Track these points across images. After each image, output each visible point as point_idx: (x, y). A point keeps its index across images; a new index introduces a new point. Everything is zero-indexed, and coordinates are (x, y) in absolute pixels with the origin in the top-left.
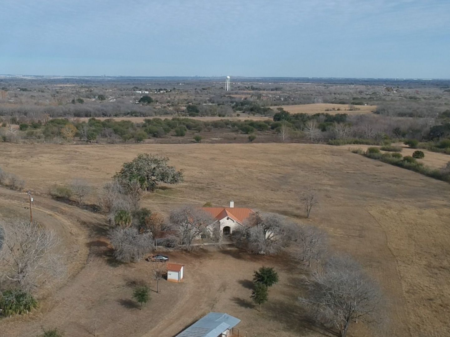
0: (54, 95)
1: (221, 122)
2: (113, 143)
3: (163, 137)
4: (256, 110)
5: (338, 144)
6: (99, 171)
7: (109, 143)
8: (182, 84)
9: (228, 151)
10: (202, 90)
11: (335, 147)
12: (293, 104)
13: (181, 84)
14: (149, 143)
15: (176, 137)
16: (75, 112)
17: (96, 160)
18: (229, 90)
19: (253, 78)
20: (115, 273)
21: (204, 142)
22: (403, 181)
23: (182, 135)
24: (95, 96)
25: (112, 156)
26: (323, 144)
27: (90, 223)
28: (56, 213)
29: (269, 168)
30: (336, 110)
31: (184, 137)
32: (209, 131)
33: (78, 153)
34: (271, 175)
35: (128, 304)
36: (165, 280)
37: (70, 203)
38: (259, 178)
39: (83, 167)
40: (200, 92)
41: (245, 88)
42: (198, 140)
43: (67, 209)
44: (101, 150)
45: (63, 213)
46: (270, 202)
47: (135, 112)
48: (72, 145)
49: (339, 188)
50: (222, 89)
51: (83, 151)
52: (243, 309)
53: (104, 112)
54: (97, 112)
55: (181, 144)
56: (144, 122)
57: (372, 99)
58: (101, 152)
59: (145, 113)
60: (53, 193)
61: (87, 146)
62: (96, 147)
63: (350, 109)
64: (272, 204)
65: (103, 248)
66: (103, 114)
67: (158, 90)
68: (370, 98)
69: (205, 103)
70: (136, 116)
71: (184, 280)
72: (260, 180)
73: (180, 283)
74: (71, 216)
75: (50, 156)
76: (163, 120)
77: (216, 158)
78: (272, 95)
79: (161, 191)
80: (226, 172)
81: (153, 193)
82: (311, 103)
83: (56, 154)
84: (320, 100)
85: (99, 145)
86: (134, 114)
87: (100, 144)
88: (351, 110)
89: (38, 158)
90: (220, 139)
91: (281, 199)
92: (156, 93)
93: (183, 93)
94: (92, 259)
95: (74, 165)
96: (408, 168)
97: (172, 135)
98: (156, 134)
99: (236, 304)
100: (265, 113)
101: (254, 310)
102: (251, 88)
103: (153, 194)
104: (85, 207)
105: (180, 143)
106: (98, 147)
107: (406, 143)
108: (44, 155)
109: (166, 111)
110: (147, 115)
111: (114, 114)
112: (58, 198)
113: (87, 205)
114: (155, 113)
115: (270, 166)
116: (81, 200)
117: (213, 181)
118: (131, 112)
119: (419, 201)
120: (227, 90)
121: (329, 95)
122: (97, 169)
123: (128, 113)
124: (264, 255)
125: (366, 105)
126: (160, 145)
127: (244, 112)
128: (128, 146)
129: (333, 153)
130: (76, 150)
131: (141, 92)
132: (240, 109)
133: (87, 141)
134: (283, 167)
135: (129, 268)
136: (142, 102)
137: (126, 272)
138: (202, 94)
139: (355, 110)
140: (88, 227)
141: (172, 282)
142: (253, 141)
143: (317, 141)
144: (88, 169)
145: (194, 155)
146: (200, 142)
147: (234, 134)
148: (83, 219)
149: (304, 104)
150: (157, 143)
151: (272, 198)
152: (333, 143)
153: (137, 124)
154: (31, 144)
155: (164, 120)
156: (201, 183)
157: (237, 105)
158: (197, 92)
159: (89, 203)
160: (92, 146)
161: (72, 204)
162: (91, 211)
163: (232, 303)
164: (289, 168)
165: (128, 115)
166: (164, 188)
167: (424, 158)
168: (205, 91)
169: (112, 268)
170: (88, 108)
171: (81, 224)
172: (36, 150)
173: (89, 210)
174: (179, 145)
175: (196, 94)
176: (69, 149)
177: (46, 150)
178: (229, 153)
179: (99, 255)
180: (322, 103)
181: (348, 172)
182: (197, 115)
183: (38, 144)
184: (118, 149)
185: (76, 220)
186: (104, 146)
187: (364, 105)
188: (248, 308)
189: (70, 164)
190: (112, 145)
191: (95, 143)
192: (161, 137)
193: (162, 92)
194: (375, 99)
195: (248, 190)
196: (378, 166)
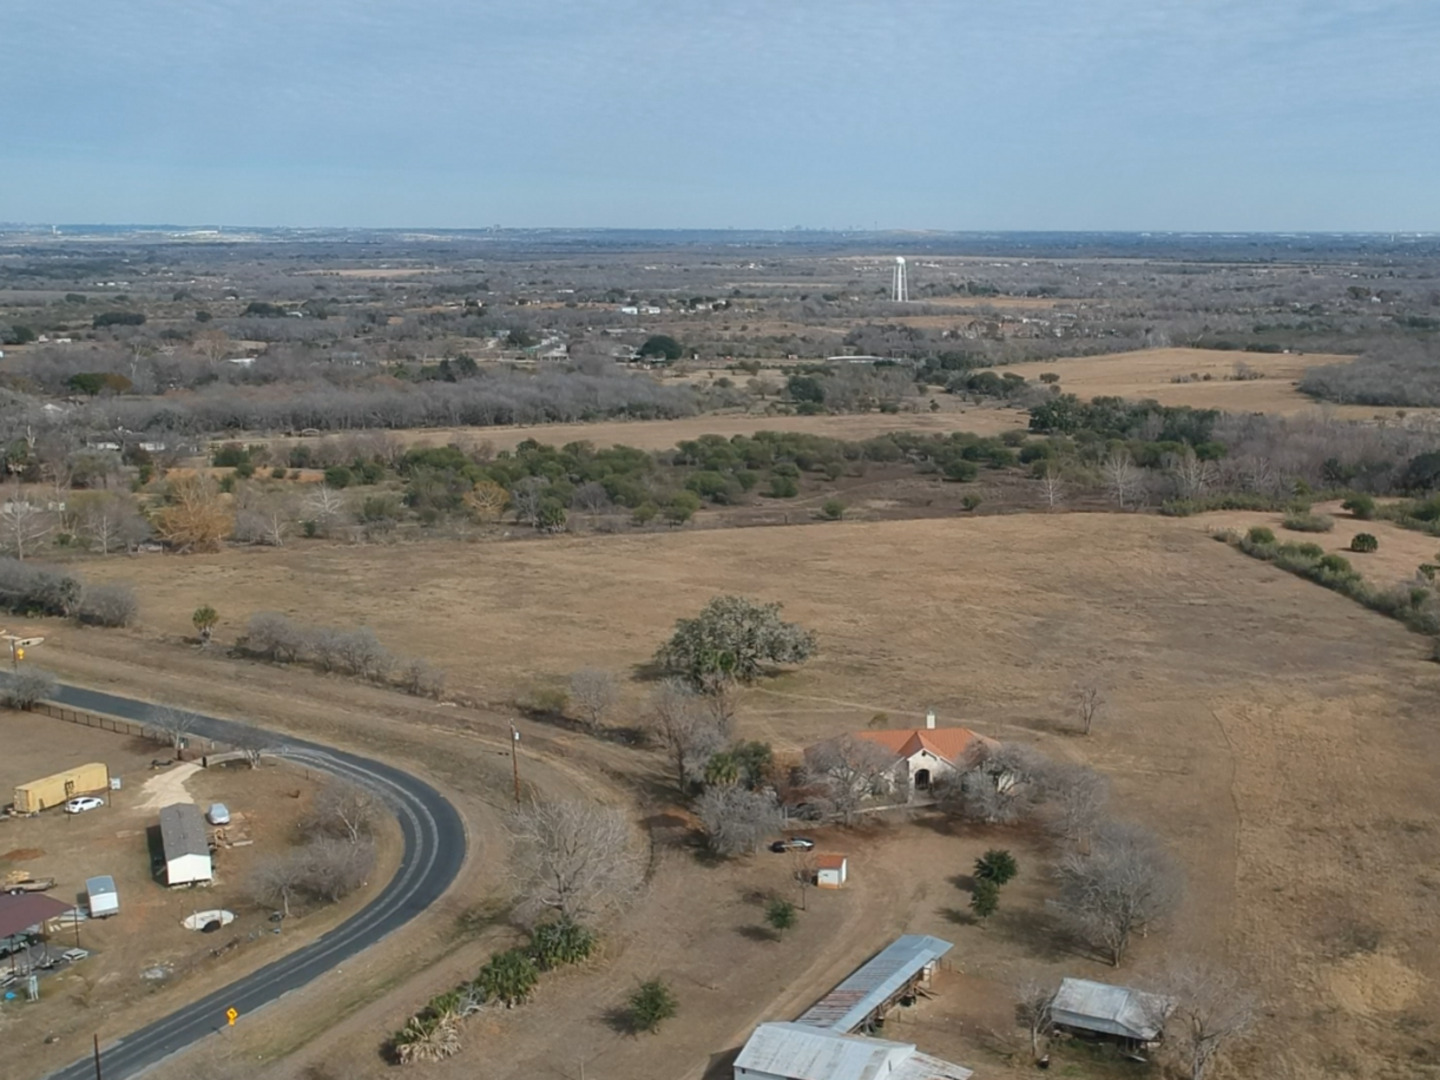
1: (890, 441)
2: (609, 532)
3: (741, 504)
5: (1184, 513)
6: (604, 629)
7: (600, 530)
8: (756, 264)
9: (913, 548)
10: (822, 299)
11: (1176, 523)
13: (752, 266)
14: (706, 526)
15: (772, 500)
17: (584, 592)
18: (903, 299)
20: (717, 880)
21: (850, 518)
23: (789, 494)
25: (619, 578)
26: (1148, 512)
27: (634, 775)
28: (546, 753)
30: (1199, 381)
31: (795, 498)
32: (860, 476)
33: (528, 572)
35: (758, 934)
36: (811, 886)
37: (569, 726)
38: (989, 630)
39: (559, 618)
40: (816, 307)
42: (833, 514)
43: (568, 743)
44: (585, 558)
45: (561, 752)
46: (1012, 697)
47: (640, 407)
48: (501, 541)
50: (882, 295)
51: (540, 563)
52: (957, 926)
54: (531, 411)
55: (792, 528)
56: (678, 449)
58: (586, 564)
59: (671, 409)
60: (522, 702)
61: (544, 543)
62: (569, 547)
64: (1016, 703)
67: (688, 303)
69: (835, 355)
70: (644, 418)
71: (848, 885)
72: (992, 637)
73: (842, 890)
74: (582, 760)
75: (458, 584)
76: (729, 439)
77: (886, 573)
78: (1029, 317)
79: (768, 680)
80: (911, 616)
81: (751, 686)
82: (1136, 349)
83: (473, 576)
85: (575, 540)
86: (638, 413)
87: (578, 536)
88: (1240, 378)
89: (431, 593)
90: (891, 503)
92: (682, 311)
93: (767, 311)
95: (534, 610)
96: (1330, 585)
97: (762, 494)
98: (717, 491)
99: (946, 920)
100: (1007, 393)
101: (976, 928)
103: (753, 690)
104: (606, 735)
105: (789, 525)
106: (572, 545)
107: (1346, 506)
108: (442, 582)
109: (730, 395)
110: (676, 413)
111: (581, 414)
112: (537, 715)
113: (612, 730)
114: (699, 404)
115: (1016, 591)
116: (595, 719)
117: (883, 646)
118: (631, 406)
122: (597, 622)
123: (622, 410)
126: (737, 531)
127: (950, 392)
128: (653, 540)
129: (1168, 541)
130: (520, 558)
131: (634, 310)
132: (937, 380)
133: (540, 525)
134: (1044, 594)
135: (740, 868)
136: (650, 358)
137: (737, 877)
138: (824, 315)
139: (1251, 379)
141: (828, 890)
142: (974, 511)
143: (1132, 505)
144: (572, 623)
145: (830, 564)
146: (841, 519)
147: (924, 485)
148: (614, 765)
150: (728, 525)
151: (1016, 688)
152: (1172, 510)
153: (658, 453)
154: (390, 543)
155: (732, 441)
156: (857, 653)
158: (810, 308)
160: (558, 542)
161: (573, 729)
163: (940, 918)
165: (622, 416)
166: (772, 672)
167: (1379, 550)
168: (832, 303)
169: (707, 870)
171: (612, 778)
172: (412, 564)
174: (786, 528)
175: (807, 315)
176: (499, 558)
177: (443, 564)
178: (916, 553)
179: (675, 845)
180: (1167, 345)
181: (1192, 601)
182: (821, 410)
183: (408, 543)
184: (628, 550)
185: (598, 768)
186: (588, 544)
188: (967, 926)
189: (522, 610)
190: (609, 536)
191: (564, 535)
192: (734, 504)
193: (700, 307)
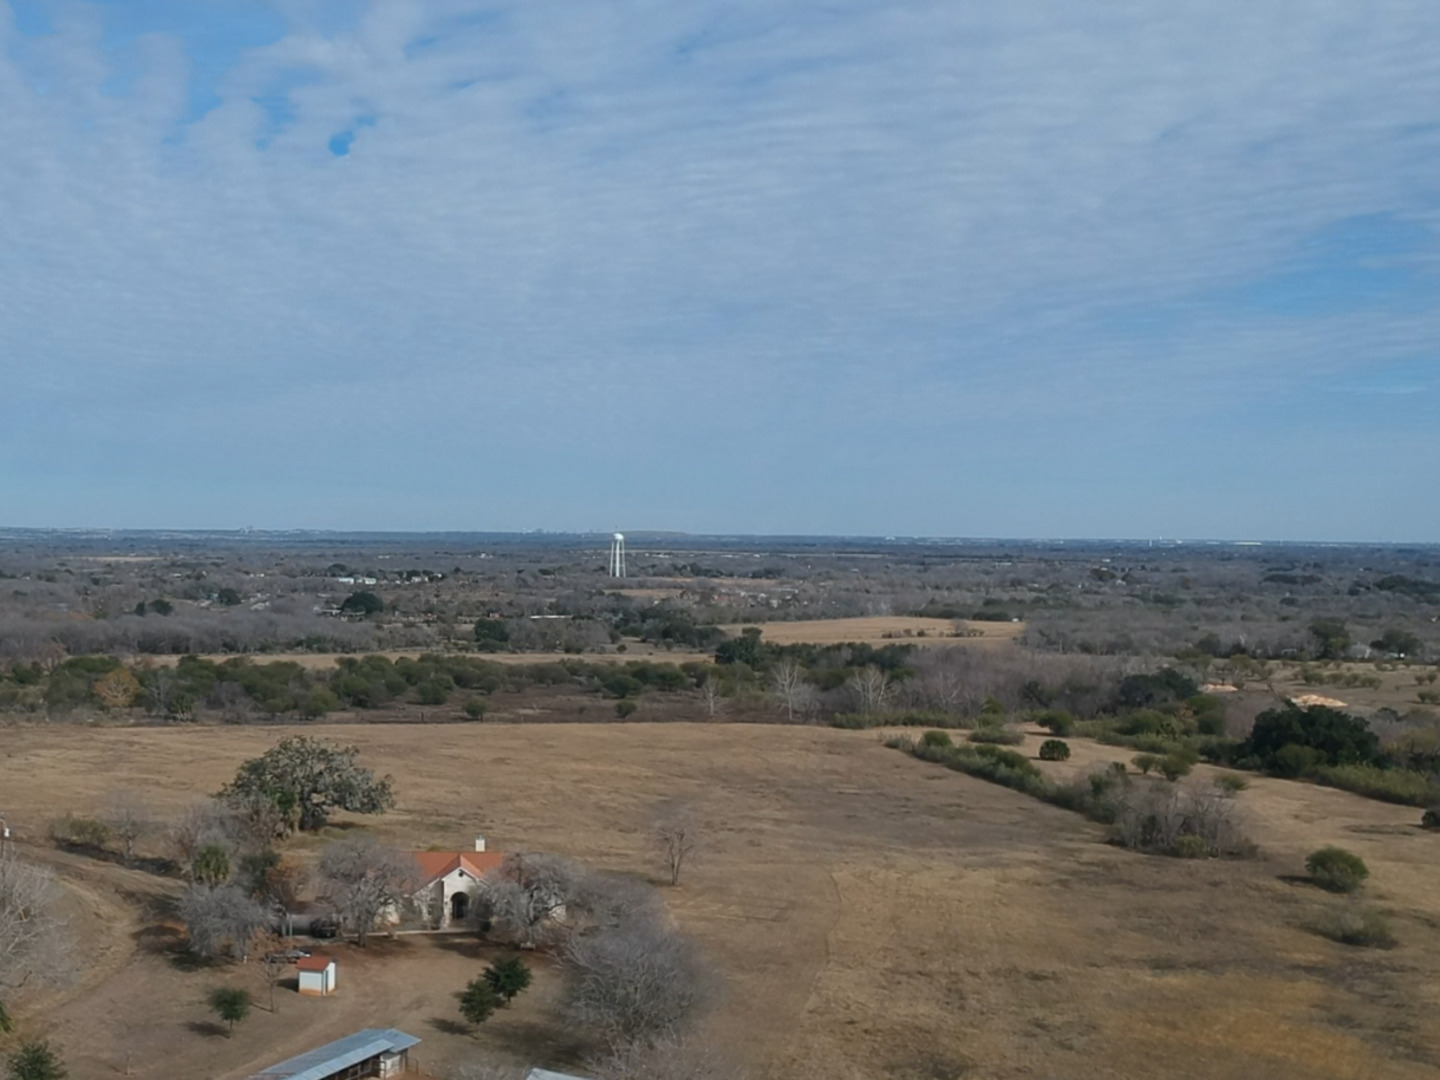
0: (86, 589)
1: (561, 666)
2: (237, 723)
3: (383, 708)
4: (678, 634)
5: (859, 726)
6: (188, 789)
7: (228, 722)
8: (487, 554)
9: (548, 743)
10: (539, 574)
11: (846, 734)
12: (799, 618)
13: (483, 556)
14: (338, 722)
15: (419, 706)
16: (141, 639)
17: (185, 763)
18: (621, 575)
19: (714, 539)
20: (187, 982)
21: (491, 720)
22: (971, 812)
23: (437, 702)
24: (211, 591)
25: (227, 754)
26: (819, 724)
27: (147, 894)
28: (66, 877)
29: (639, 783)
30: (913, 636)
31: (443, 706)
32: (519, 691)
33: (136, 747)
34: (635, 797)
35: (208, 1030)
36: (292, 992)
37: (102, 856)
38: (603, 803)
39: (146, 779)
40: (530, 580)
41: (672, 570)
42: (474, 714)
43: (92, 868)
44: (200, 741)
45: (81, 876)
46: (602, 854)
47: (318, 640)
48: (123, 726)
49: (795, 827)
50: (600, 572)
51: (151, 741)
52: (446, 1035)
53: (228, 640)
54: (207, 640)
55: (429, 726)
56: (337, 667)
57: (1042, 603)
58: (200, 744)
59: (349, 643)
60: (59, 835)
61: (167, 729)
62: (189, 732)
63: (954, 632)
64: (605, 859)
65: (168, 938)
66: (225, 645)
67: (405, 575)
68: (1037, 600)
69: (538, 614)
70: (321, 650)
71: (334, 994)
72: (603, 808)
73: (327, 997)
74: (100, 883)
75: (59, 754)
76: (393, 662)
77: (509, 759)
78: (747, 591)
79: (337, 831)
80: (521, 791)
81: (316, 835)
82: (854, 616)
83: (78, 749)
84: (883, 606)
85: (198, 728)
86: (315, 646)
87: (203, 725)
88: (957, 635)
89: (27, 759)
90: (538, 711)
91: (632, 849)
92: (398, 582)
93: (481, 584)
94: (139, 958)
95: (124, 774)
96: (1005, 782)
97: (410, 703)
98: (362, 697)
99: (435, 1029)
100: (705, 642)
101: (467, 1038)
102: (692, 571)
103: (317, 838)
104: (137, 863)
105: (426, 723)
106: (195, 731)
107: (1042, 723)
108: (43, 752)
109: (413, 635)
110: (353, 647)
111: (258, 646)
112: (72, 847)
113: (144, 860)
114: (380, 641)
115: (647, 777)
116: (129, 849)
117: (479, 811)
118: (309, 639)
119: (974, 854)
120: (614, 574)
121: (917, 591)
122: (184, 784)
123: (299, 643)
124: (531, 950)
125: (1015, 620)
126: (368, 726)
127: (644, 641)
128: (277, 730)
129: (832, 747)
130: (135, 739)
131: (352, 581)
132: (635, 633)
133: (167, 718)
134: (676, 780)
135: (219, 974)
136: (349, 611)
137: (211, 981)
138: (537, 588)
139: (969, 636)
140: (139, 901)
141: (310, 996)
142: (627, 717)
143: (804, 717)
144: (158, 784)
145: (455, 751)
146: (481, 720)
147: (585, 700)
148: (128, 886)
149: (835, 618)
150: (362, 721)
151: (611, 847)
152: (844, 721)
153: (318, 672)
154: (10, 724)
155: (396, 663)
156: (447, 815)
157: (626, 621)
158: (524, 581)
159: (149, 855)
160: (180, 729)
161: (105, 860)
162: (153, 873)
163: (428, 1027)
164: (693, 781)
165: (299, 648)
166: (345, 826)
167: (1071, 759)
168: (548, 577)
169: (180, 973)
170: (180, 628)
171: (124, 898)
172: (22, 740)
173: (147, 871)
174: (421, 726)
175: (520, 586)
176: (112, 738)
177: (50, 739)
178: (551, 746)
179: (156, 950)
180: (888, 614)
181: (842, 790)
182: (502, 649)
183: (29, 725)
184: (248, 736)
185: (113, 890)
186: (212, 731)
187: (1010, 620)
188: (458, 1035)
189: (112, 773)
190: (236, 726)
191: (189, 723)
192: (375, 707)
193: (416, 580)
194: (1051, 602)
195: (560, 830)
196: (933, 778)
